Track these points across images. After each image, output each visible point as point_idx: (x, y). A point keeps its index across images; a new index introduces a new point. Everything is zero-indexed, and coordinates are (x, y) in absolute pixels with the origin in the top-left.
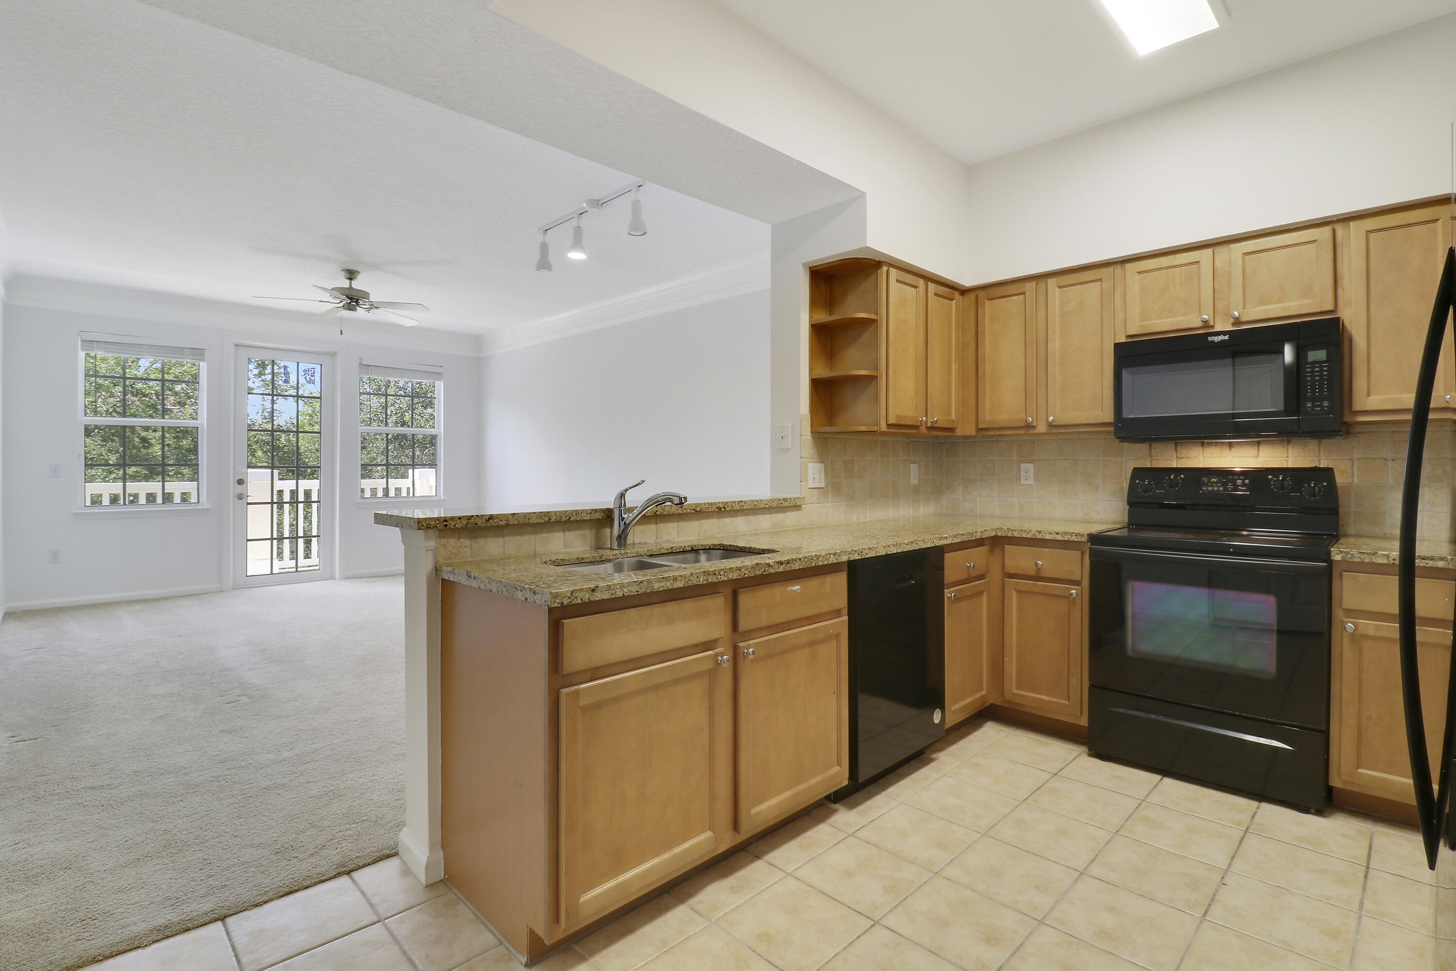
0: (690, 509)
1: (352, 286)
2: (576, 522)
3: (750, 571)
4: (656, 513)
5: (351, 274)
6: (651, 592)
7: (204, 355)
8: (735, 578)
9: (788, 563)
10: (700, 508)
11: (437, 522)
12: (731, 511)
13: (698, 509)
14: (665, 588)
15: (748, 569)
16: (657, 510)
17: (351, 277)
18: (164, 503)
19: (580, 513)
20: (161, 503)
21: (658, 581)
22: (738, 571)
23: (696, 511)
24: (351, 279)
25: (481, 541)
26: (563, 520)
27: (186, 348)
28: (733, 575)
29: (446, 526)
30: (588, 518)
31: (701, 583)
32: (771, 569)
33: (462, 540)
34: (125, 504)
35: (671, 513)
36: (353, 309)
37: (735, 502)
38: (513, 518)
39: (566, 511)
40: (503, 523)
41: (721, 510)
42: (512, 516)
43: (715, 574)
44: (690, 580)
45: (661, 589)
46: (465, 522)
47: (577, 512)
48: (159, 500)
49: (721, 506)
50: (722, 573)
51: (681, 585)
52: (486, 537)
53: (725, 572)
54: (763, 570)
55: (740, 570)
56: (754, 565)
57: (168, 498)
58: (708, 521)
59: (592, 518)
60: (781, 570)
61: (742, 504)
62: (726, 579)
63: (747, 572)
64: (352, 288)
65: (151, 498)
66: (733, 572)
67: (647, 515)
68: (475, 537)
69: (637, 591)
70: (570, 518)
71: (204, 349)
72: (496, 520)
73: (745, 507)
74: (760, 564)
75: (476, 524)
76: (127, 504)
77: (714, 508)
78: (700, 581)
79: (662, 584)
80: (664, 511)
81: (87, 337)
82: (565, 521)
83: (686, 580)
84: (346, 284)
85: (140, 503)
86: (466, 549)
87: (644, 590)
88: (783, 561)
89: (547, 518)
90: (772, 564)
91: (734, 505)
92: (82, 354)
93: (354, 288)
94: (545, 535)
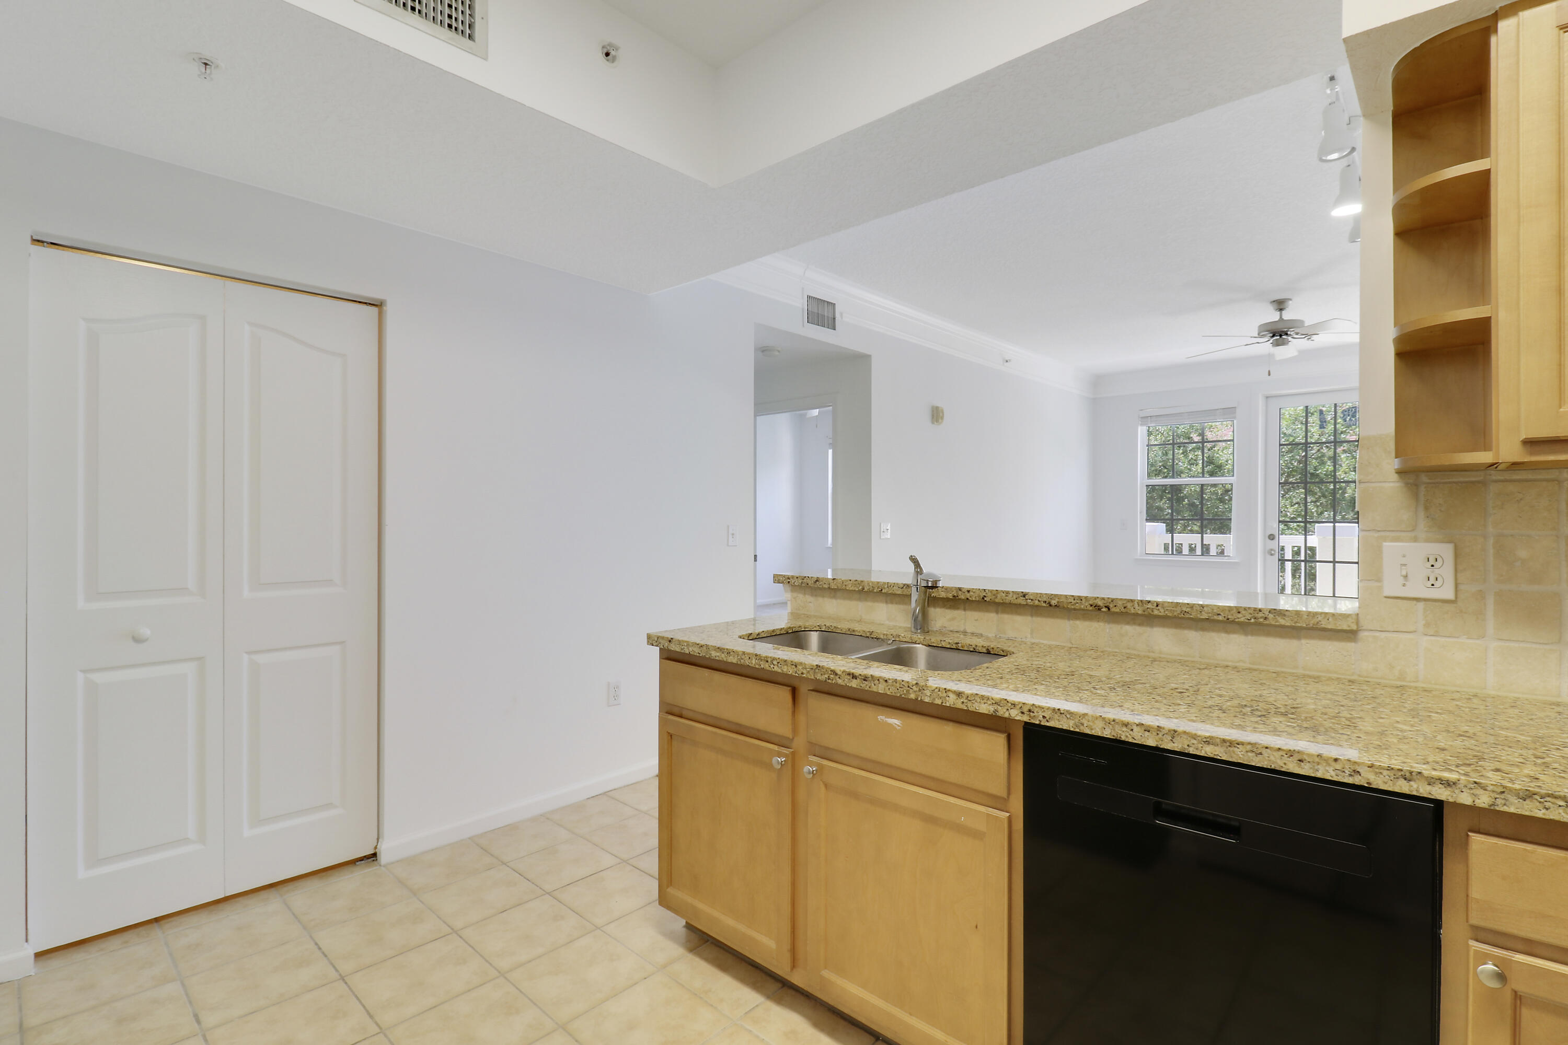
0: (1039, 601)
1: (1283, 317)
2: (887, 594)
3: (809, 671)
4: (983, 598)
5: (1280, 305)
6: (709, 658)
7: (1235, 413)
8: (790, 673)
9: (864, 680)
10: (1058, 602)
11: (784, 579)
12: (1121, 614)
13: (1053, 602)
14: (721, 659)
15: (806, 669)
16: (986, 595)
17: (1281, 307)
18: (1202, 555)
19: (892, 587)
20: (1200, 554)
21: (715, 650)
22: (794, 667)
23: (1050, 605)
24: (1281, 310)
25: (820, 600)
26: (875, 591)
27: (1217, 409)
28: (788, 669)
29: (789, 582)
30: (899, 592)
31: (753, 665)
32: (838, 679)
33: (807, 596)
34: (1172, 554)
35: (1007, 601)
36: (1284, 343)
37: (1132, 601)
38: (833, 582)
39: (878, 583)
40: (826, 586)
41: (1099, 609)
42: (832, 581)
43: (767, 661)
44: (742, 659)
45: (717, 658)
46: (800, 581)
47: (889, 585)
48: (1199, 551)
49: (1100, 603)
50: (775, 662)
51: (735, 661)
52: (823, 597)
53: (778, 663)
54: (826, 676)
55: (796, 666)
56: (813, 666)
57: (1206, 549)
58: (1087, 623)
59: (904, 593)
60: (855, 686)
61: (1149, 606)
62: (779, 671)
63: (805, 671)
64: (1283, 319)
65: (1192, 549)
66: (787, 665)
67: (970, 599)
68: (816, 596)
69: (699, 654)
70: (882, 590)
71: (1235, 407)
72: (821, 583)
73: (1156, 612)
74: (823, 667)
75: (808, 584)
76: (1174, 553)
77: (1083, 606)
78: (752, 663)
79: (718, 654)
80: (996, 597)
81: (1143, 414)
82: (877, 592)
83: (739, 657)
84: (1274, 316)
85: (1211, 555)
86: (810, 604)
87: (704, 655)
88: (857, 675)
89: (861, 587)
90: (839, 673)
91: (1129, 605)
92: (1142, 431)
93: (1285, 319)
94: (870, 604)
